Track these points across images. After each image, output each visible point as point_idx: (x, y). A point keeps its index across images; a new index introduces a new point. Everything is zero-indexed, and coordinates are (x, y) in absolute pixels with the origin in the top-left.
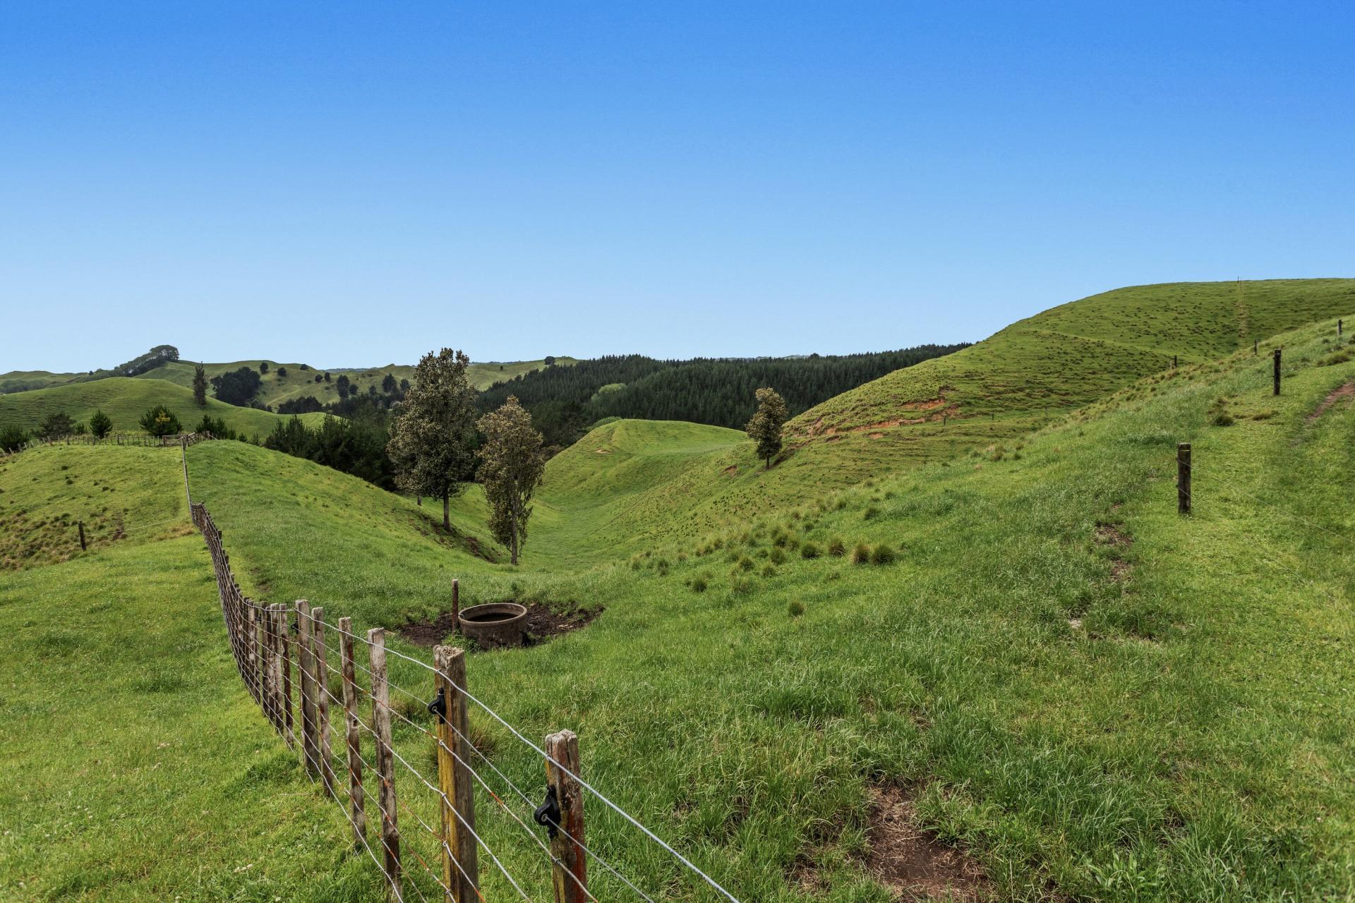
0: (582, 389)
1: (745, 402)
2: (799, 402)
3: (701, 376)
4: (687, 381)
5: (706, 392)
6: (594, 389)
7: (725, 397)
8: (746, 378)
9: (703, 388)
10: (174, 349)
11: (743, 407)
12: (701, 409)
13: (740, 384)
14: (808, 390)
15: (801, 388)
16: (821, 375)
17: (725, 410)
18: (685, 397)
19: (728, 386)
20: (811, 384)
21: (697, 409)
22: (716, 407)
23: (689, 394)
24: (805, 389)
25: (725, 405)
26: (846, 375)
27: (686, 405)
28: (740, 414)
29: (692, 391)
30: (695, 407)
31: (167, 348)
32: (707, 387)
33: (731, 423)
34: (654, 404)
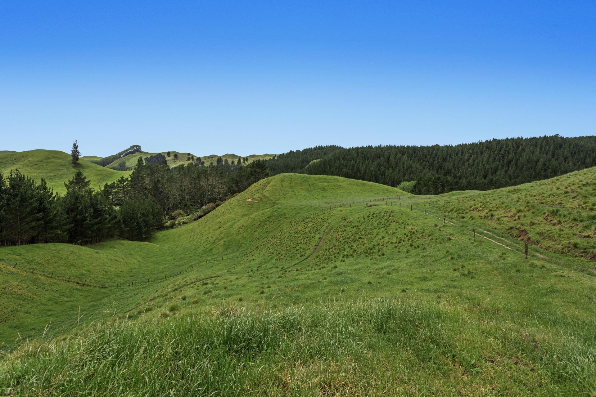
0: (302, 163)
1: (392, 168)
2: (429, 169)
3: (365, 153)
4: (356, 155)
5: (367, 162)
6: (308, 162)
7: (379, 165)
8: (394, 153)
9: (365, 159)
10: (139, 147)
11: (391, 171)
12: (362, 172)
13: (389, 157)
14: (436, 162)
15: (431, 160)
16: (445, 152)
17: (379, 173)
18: (353, 165)
19: (382, 158)
20: (438, 158)
21: (360, 172)
22: (372, 171)
23: (356, 162)
24: (433, 161)
25: (379, 170)
26: (462, 152)
27: (352, 169)
28: (388, 175)
29: (358, 161)
30: (359, 170)
31: (137, 146)
32: (368, 159)
33: (382, 181)
34: (333, 169)
